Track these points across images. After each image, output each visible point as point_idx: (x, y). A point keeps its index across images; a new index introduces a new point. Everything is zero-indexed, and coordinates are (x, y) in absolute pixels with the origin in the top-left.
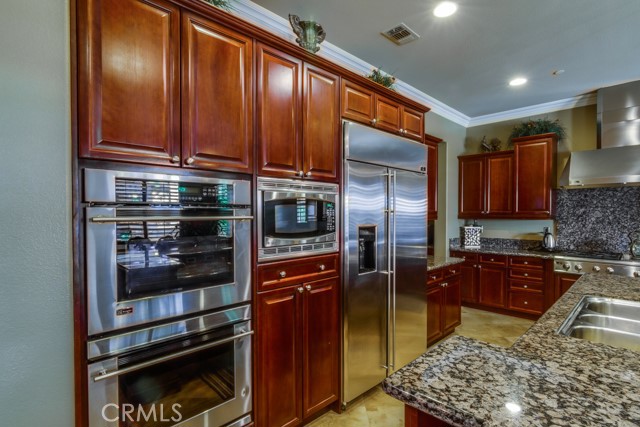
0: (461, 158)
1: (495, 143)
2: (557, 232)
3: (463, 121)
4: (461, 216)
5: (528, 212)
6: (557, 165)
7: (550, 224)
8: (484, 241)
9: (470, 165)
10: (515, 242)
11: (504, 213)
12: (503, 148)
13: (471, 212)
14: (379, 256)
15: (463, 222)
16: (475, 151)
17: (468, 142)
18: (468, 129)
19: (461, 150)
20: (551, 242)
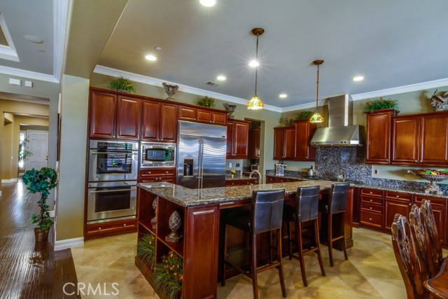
0: (276, 129)
1: (291, 121)
2: (316, 168)
4: (275, 159)
5: (301, 157)
7: (313, 164)
8: (285, 172)
9: (279, 132)
10: (299, 173)
11: (291, 158)
12: (293, 125)
13: (278, 156)
16: (283, 125)
17: (281, 121)
18: (282, 113)
19: (277, 124)
20: (311, 173)
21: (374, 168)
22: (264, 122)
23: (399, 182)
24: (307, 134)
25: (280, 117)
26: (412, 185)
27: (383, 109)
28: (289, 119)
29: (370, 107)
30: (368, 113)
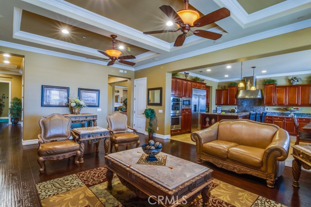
0: (216, 90)
1: (225, 87)
2: (238, 108)
3: (217, 81)
5: (232, 104)
6: (238, 92)
7: (236, 106)
8: (222, 111)
9: (219, 92)
11: (226, 104)
12: (227, 88)
13: (219, 103)
14: (197, 110)
15: (217, 106)
16: (220, 88)
17: (219, 86)
18: (219, 83)
19: (217, 88)
20: (236, 111)
21: (266, 107)
22: (212, 87)
23: (278, 113)
24: (235, 93)
25: (217, 84)
26: (283, 114)
27: (271, 83)
28: (224, 85)
29: (266, 82)
30: (265, 85)
